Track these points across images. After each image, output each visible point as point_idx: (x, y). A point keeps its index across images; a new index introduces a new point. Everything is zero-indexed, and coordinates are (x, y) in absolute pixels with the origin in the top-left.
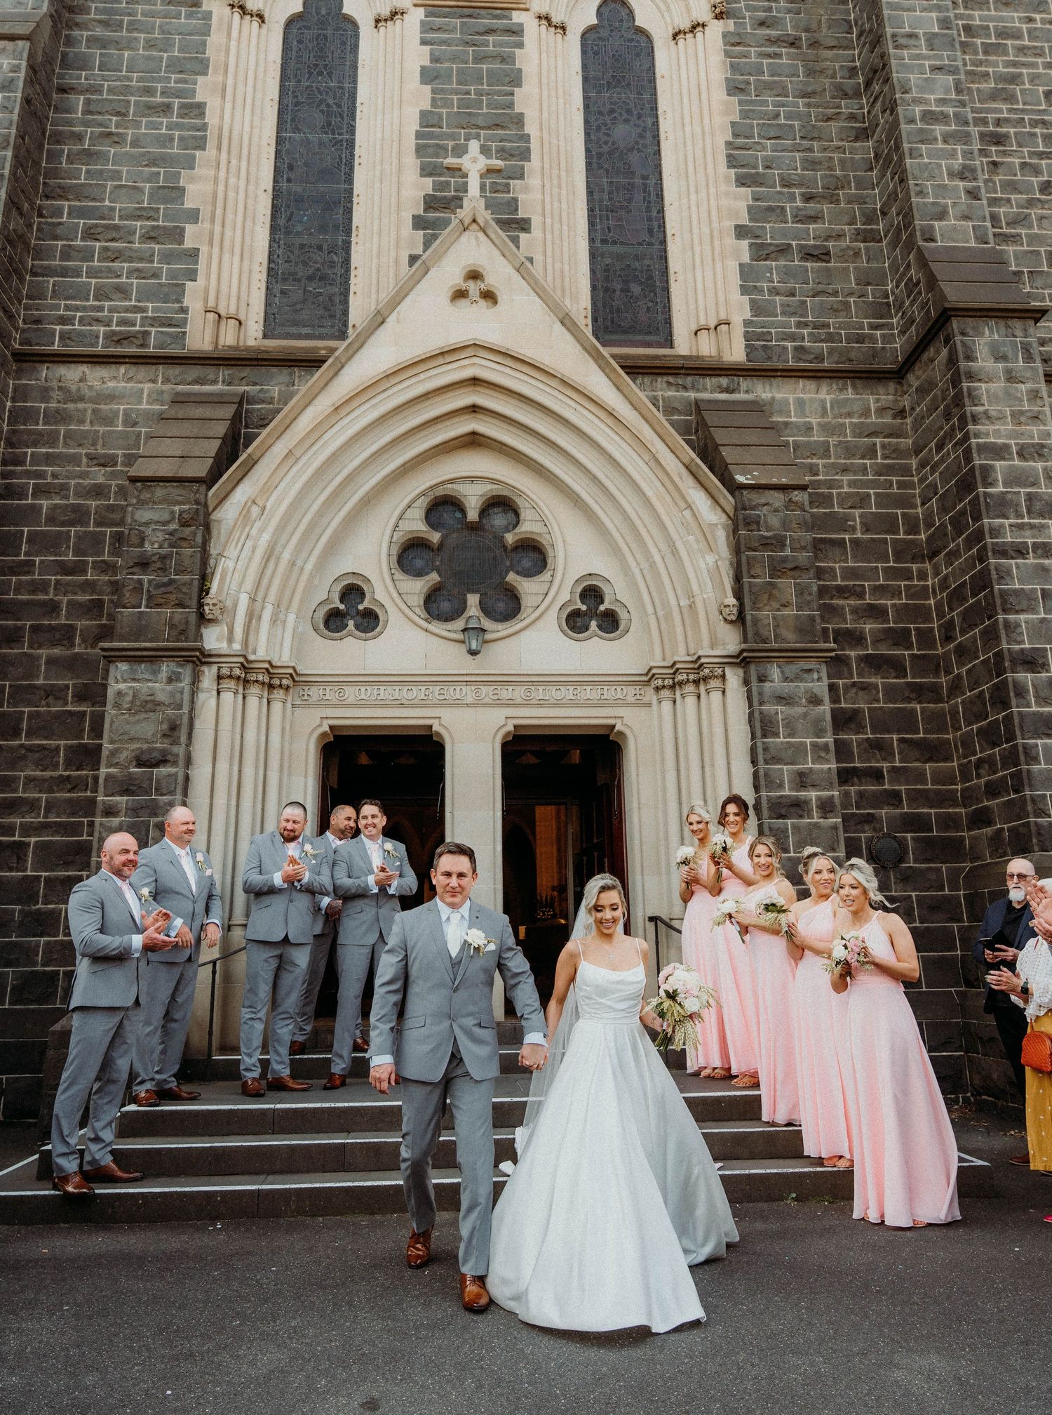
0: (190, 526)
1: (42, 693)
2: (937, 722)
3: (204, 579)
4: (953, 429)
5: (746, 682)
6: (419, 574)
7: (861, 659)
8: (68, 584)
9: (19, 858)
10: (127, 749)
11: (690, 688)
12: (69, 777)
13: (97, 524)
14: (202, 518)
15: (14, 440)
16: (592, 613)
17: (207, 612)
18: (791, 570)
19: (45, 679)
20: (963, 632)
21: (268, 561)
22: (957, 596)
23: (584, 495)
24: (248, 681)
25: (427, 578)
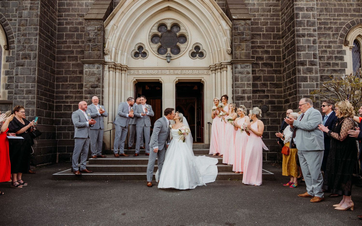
0: (100, 31)
1: (72, 72)
2: (279, 79)
3: (104, 44)
4: (290, 4)
5: (232, 69)
6: (156, 43)
7: (262, 64)
8: (75, 46)
9: (70, 109)
10: (89, 84)
11: (219, 70)
12: (79, 91)
13: (81, 32)
14: (102, 29)
15: (60, 11)
16: (197, 52)
17: (105, 52)
18: (245, 41)
19: (72, 69)
20: (288, 57)
21: (119, 40)
22: (287, 48)
23: (196, 23)
24: (116, 69)
25: (158, 44)
